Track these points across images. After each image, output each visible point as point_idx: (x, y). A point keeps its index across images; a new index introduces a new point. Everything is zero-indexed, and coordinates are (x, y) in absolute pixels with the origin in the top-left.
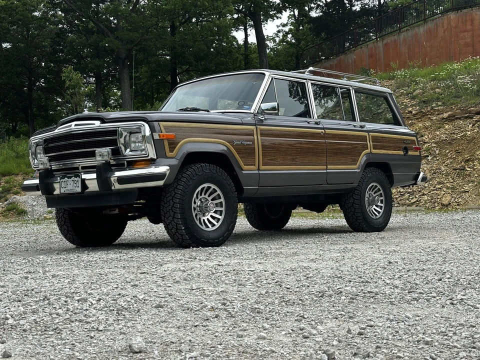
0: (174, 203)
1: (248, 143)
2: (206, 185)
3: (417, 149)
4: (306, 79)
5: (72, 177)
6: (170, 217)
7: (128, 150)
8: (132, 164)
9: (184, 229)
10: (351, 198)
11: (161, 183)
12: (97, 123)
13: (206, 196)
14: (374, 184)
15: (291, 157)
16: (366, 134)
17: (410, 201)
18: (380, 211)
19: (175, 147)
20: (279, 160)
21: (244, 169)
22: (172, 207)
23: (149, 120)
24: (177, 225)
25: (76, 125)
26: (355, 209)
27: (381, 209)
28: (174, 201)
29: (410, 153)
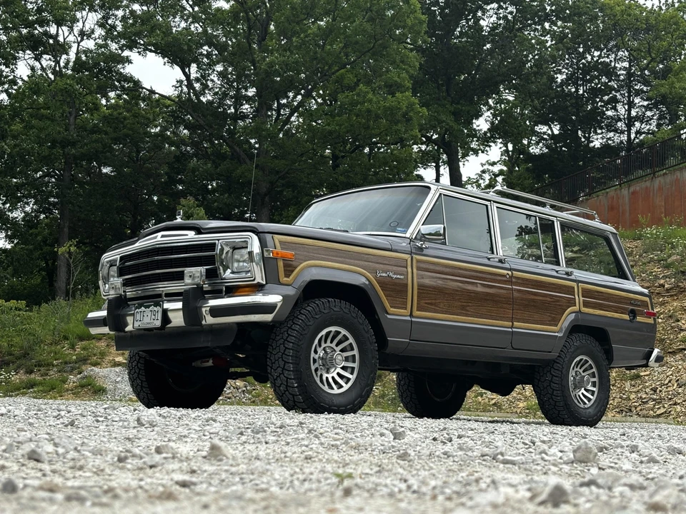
0: (286, 348)
1: (398, 276)
2: (333, 329)
3: (650, 315)
4: (490, 201)
5: (151, 305)
6: (279, 369)
7: (229, 271)
8: (232, 291)
9: (296, 387)
10: (548, 374)
11: (268, 318)
12: (191, 234)
13: (333, 345)
14: (585, 358)
15: (460, 304)
16: (574, 284)
17: (655, 412)
18: (591, 397)
19: (293, 271)
20: (442, 305)
21: (389, 312)
22: (283, 354)
23: (260, 231)
24: (287, 381)
25: (163, 236)
26: (554, 390)
27: (593, 395)
28: (286, 346)
29: (639, 319)
